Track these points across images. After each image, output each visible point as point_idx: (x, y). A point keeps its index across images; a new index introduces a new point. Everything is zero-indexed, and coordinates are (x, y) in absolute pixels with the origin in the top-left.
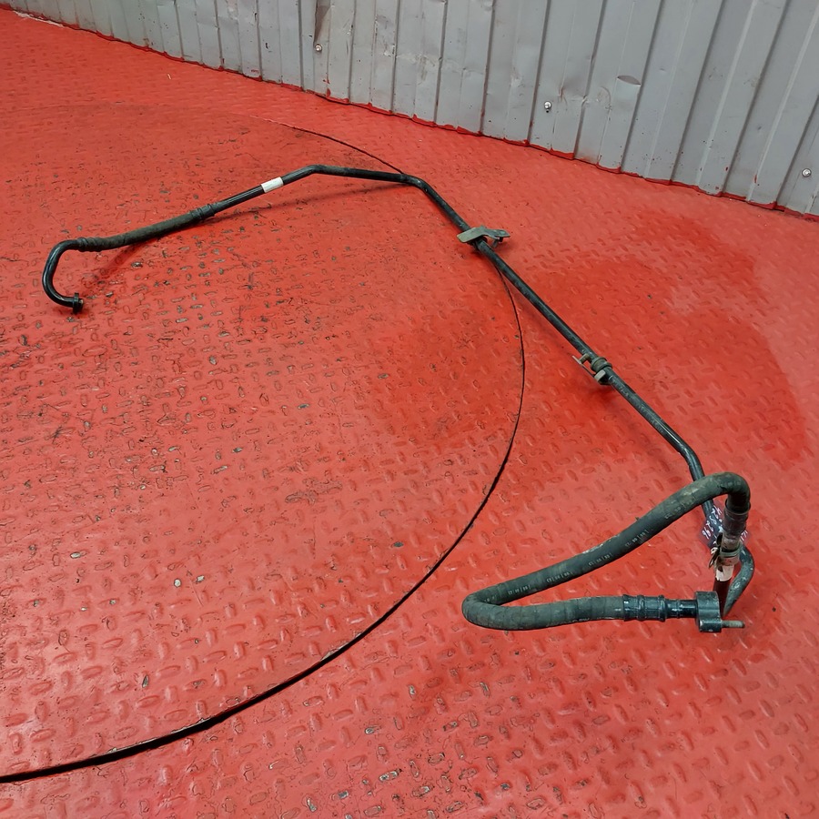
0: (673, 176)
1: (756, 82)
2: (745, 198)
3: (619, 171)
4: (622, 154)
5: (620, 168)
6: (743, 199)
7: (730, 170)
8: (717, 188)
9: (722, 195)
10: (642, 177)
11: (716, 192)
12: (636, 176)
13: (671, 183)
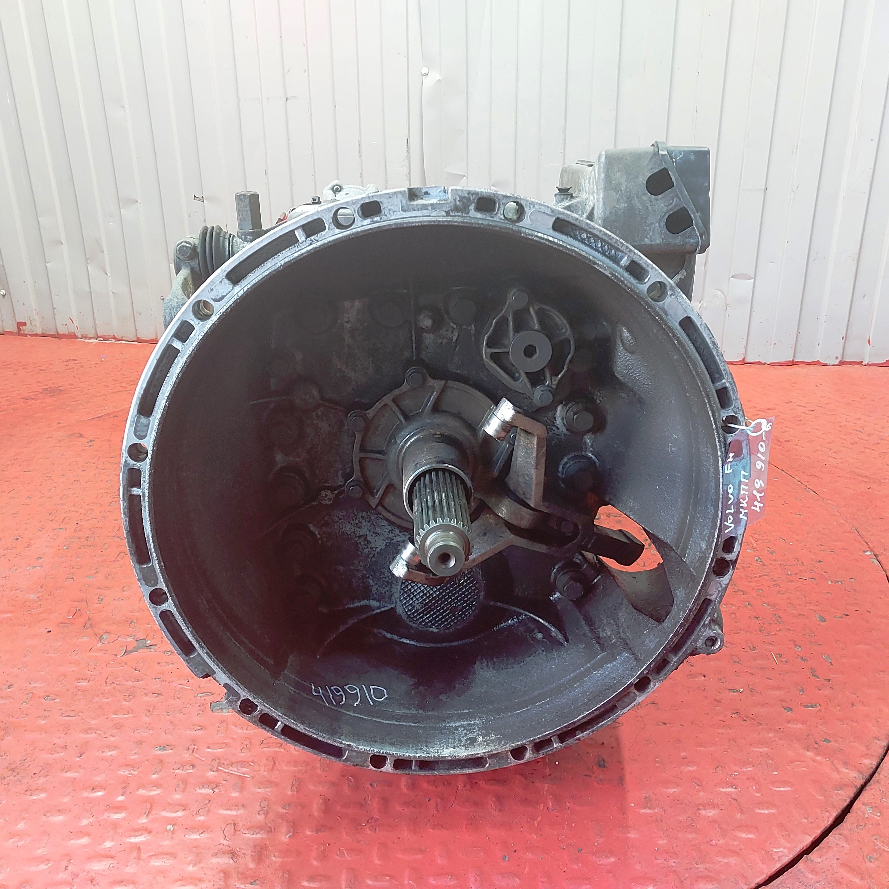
0: (794, 356)
1: (857, 257)
2: (862, 362)
3: (743, 362)
4: (745, 345)
5: (744, 359)
6: (860, 363)
7: (845, 339)
8: (837, 358)
9: (842, 363)
10: (765, 364)
11: (837, 362)
12: (759, 363)
13: (793, 363)
